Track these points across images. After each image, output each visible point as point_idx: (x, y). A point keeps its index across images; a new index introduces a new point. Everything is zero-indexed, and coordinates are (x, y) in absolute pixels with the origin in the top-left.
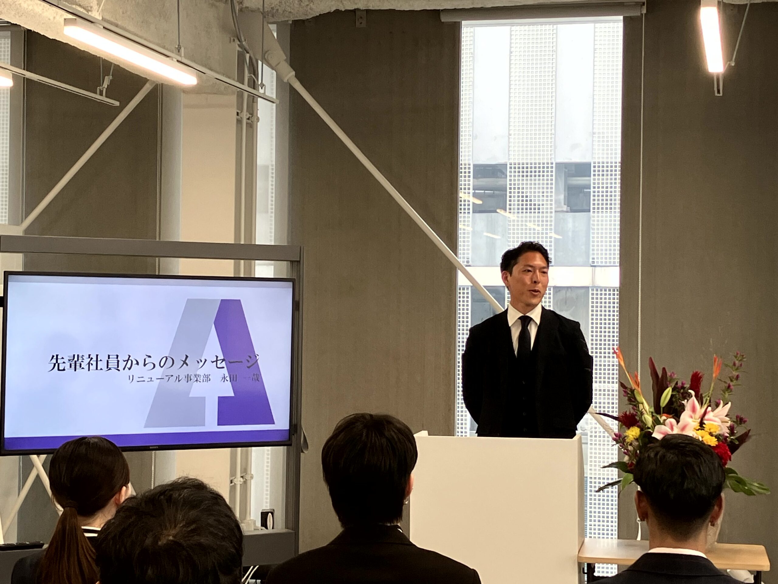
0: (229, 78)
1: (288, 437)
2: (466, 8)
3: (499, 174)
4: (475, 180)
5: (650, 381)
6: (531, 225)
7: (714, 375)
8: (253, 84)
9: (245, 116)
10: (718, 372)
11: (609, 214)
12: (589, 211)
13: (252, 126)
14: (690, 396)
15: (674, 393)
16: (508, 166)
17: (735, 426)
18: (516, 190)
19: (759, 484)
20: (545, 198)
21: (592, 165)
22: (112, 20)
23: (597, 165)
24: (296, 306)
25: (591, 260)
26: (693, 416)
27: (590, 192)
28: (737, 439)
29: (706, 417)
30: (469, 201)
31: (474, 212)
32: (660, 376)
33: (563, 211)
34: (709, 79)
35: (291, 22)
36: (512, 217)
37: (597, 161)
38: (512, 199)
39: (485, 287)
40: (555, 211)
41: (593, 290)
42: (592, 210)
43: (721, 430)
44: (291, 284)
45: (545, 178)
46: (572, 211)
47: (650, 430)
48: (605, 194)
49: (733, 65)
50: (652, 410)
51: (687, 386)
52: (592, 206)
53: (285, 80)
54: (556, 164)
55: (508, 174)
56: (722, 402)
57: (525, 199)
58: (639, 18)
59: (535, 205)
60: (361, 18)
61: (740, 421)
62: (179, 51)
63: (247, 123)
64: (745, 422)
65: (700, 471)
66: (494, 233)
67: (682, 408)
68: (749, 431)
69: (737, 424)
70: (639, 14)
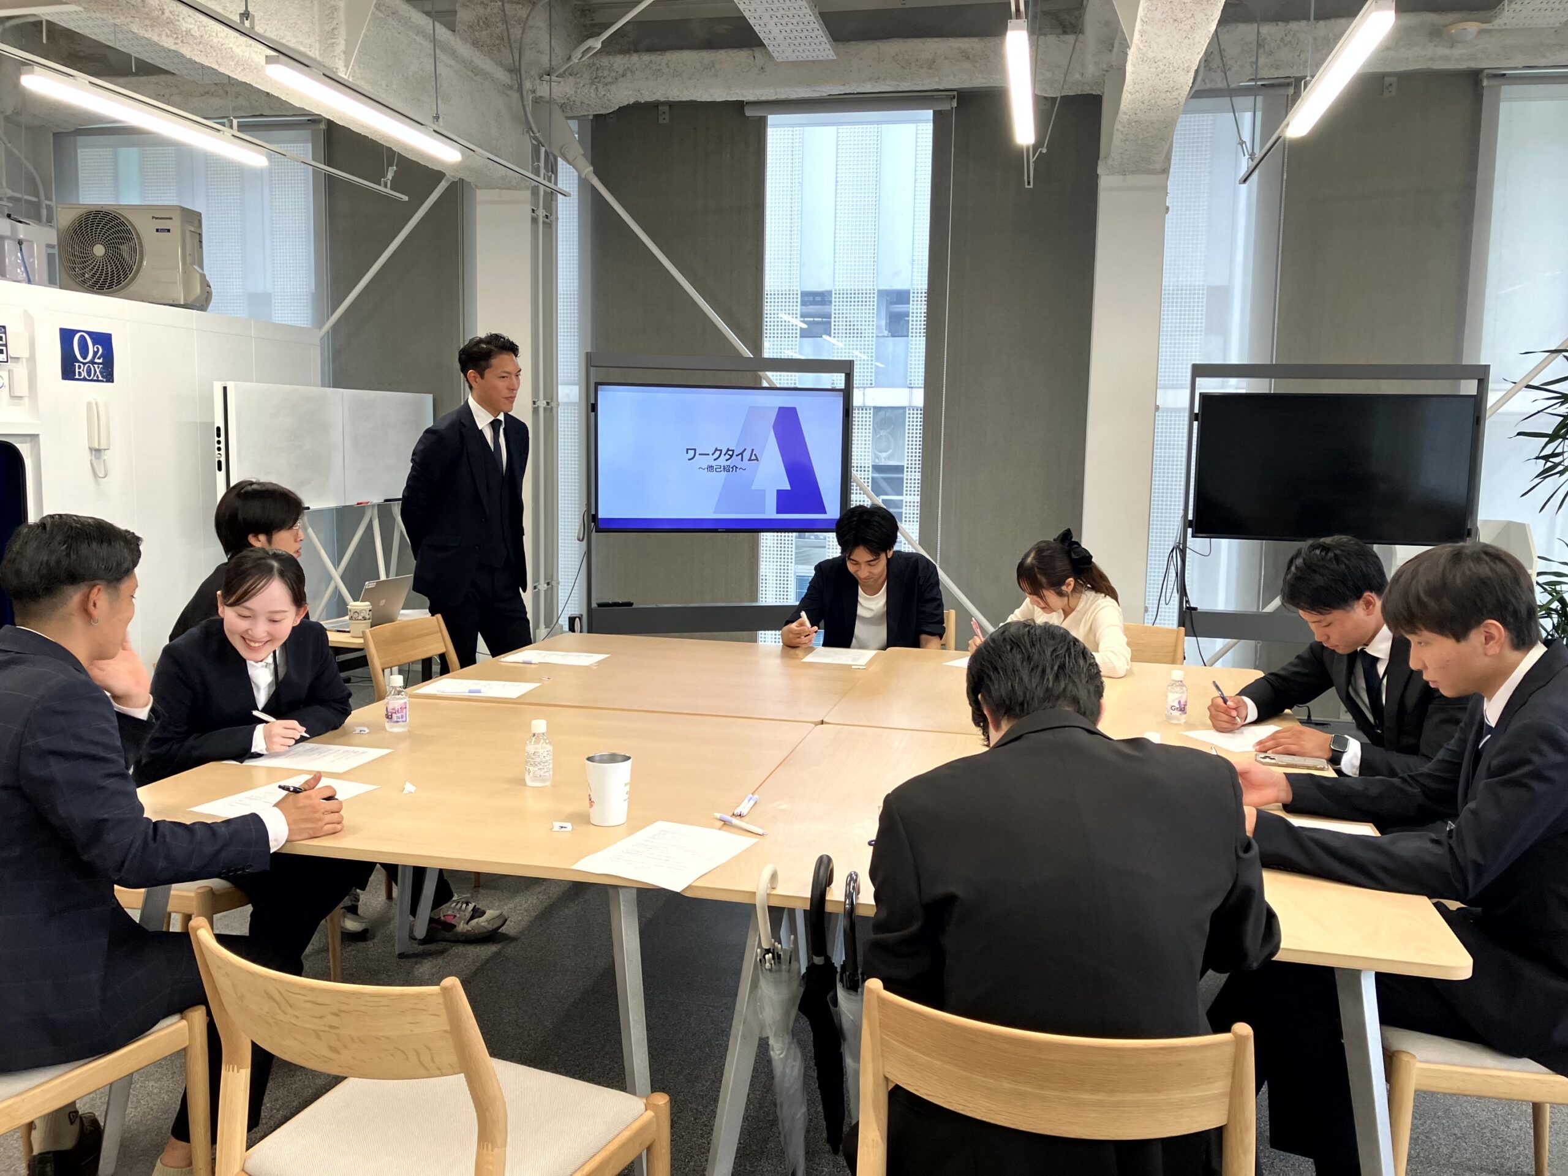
2: (771, 99)
3: (825, 300)
4: (803, 307)
8: (551, 179)
9: (541, 214)
12: (908, 336)
13: (550, 225)
16: (834, 293)
20: (867, 323)
21: (911, 292)
23: (915, 292)
30: (796, 326)
31: (801, 337)
33: (884, 336)
35: (591, 117)
37: (915, 288)
38: (837, 325)
40: (877, 337)
41: (909, 410)
42: (910, 335)
45: (868, 303)
46: (892, 336)
52: (909, 332)
53: (583, 176)
54: (878, 291)
55: (833, 301)
58: (949, 114)
60: (664, 113)
62: (437, 120)
63: (544, 222)
70: (949, 108)
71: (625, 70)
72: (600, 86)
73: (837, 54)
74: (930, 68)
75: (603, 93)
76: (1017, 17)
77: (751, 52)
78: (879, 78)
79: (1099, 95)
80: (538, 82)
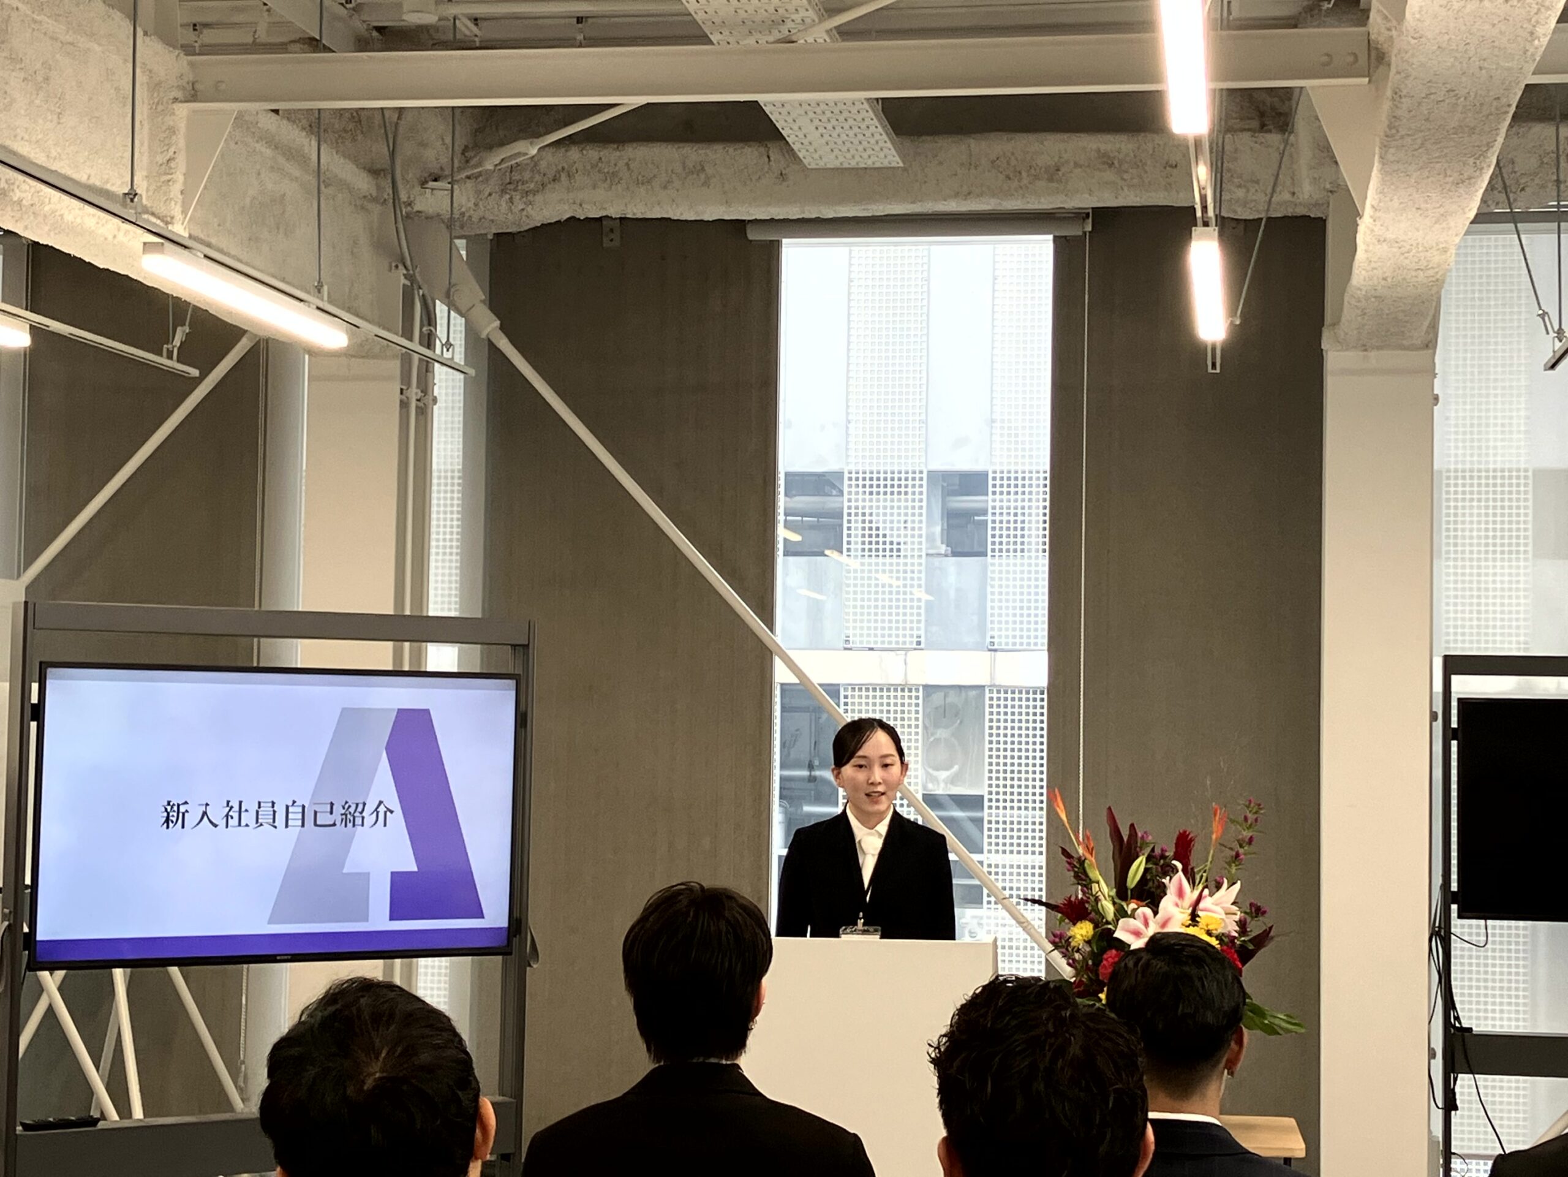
0: (389, 330)
1: (506, 942)
2: (791, 217)
3: (827, 489)
4: (788, 499)
5: (1107, 847)
6: (884, 578)
7: (1214, 837)
8: (428, 340)
9: (414, 395)
10: (1220, 831)
11: (1019, 561)
12: (986, 554)
13: (424, 412)
14: (1175, 870)
15: (1150, 866)
16: (846, 475)
17: (1249, 919)
18: (860, 518)
19: (1287, 1015)
20: (909, 532)
21: (991, 475)
22: (202, 236)
23: (998, 475)
24: (522, 720)
25: (988, 640)
26: (1179, 902)
27: (986, 521)
28: (1250, 941)
29: (1202, 905)
31: (785, 555)
32: (1125, 839)
33: (939, 555)
34: (1198, 351)
35: (490, 237)
36: (854, 563)
37: (998, 469)
38: (853, 532)
39: (820, 685)
40: (927, 555)
41: (991, 692)
42: (990, 553)
43: (1226, 926)
44: (512, 683)
45: (910, 497)
46: (955, 554)
47: (1110, 926)
48: (1012, 525)
49: (1238, 322)
50: (1113, 893)
51: (1170, 853)
52: (990, 547)
53: (484, 335)
54: (929, 472)
55: (846, 490)
56: (1225, 881)
57: (874, 532)
58: (1080, 240)
59: (891, 543)
60: (612, 230)
61: (1257, 911)
62: (319, 292)
63: (417, 407)
64: (1264, 913)
65: (1203, 986)
66: (820, 592)
67: (1162, 890)
68: (1271, 928)
69: (1252, 918)
70: (1080, 233)
71: (558, 172)
72: (517, 197)
73: (903, 157)
74: (1051, 180)
75: (521, 207)
76: (1206, 224)
77: (762, 149)
78: (969, 193)
79: (1321, 218)
80: (418, 189)
